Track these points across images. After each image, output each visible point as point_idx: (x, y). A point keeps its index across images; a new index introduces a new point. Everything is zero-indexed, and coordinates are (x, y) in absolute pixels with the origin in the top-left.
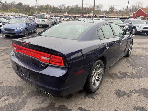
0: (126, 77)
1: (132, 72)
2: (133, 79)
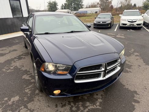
0: (17, 57)
1: (15, 62)
2: (11, 58)
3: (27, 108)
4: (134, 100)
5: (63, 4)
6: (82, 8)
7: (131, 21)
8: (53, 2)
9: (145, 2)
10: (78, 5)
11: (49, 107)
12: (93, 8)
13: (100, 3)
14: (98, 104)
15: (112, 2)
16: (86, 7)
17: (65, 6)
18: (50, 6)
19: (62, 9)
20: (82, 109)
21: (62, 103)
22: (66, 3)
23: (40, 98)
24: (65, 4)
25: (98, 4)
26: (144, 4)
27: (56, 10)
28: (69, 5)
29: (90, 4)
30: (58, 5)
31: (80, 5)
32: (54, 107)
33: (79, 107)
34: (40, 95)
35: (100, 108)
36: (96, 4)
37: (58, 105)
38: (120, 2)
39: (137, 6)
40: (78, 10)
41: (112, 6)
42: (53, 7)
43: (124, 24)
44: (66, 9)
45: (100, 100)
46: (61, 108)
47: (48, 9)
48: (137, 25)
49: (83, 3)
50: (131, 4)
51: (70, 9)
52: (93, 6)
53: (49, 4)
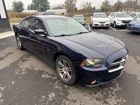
0: (20, 60)
1: (21, 64)
2: (14, 61)
3: (69, 100)
4: (138, 80)
5: (29, 5)
6: (49, 9)
7: (101, 22)
8: (18, 2)
9: (102, 6)
10: (45, 6)
11: (85, 95)
12: (60, 9)
13: (65, 5)
14: (118, 87)
15: (76, 5)
16: (52, 8)
17: (32, 6)
18: (16, 7)
19: (29, 9)
20: (111, 92)
21: (93, 91)
22: (32, 3)
23: (73, 91)
24: (31, 5)
25: (64, 6)
26: (101, 7)
27: (23, 11)
28: (36, 6)
29: (56, 6)
30: (24, 5)
31: (47, 6)
32: (90, 95)
33: (107, 91)
34: (71, 88)
35: (121, 89)
36: (62, 6)
37: (92, 93)
38: (82, 5)
39: (96, 9)
40: (45, 11)
41: (76, 8)
42: (19, 8)
43: (96, 25)
44: (33, 10)
45: (117, 84)
46: (95, 95)
47: (13, 9)
48: (106, 25)
49: (49, 5)
50: (92, 7)
51: (37, 10)
52: (59, 8)
53: (14, 4)
